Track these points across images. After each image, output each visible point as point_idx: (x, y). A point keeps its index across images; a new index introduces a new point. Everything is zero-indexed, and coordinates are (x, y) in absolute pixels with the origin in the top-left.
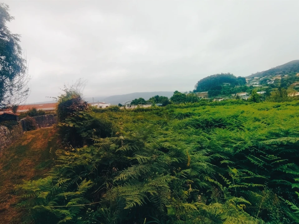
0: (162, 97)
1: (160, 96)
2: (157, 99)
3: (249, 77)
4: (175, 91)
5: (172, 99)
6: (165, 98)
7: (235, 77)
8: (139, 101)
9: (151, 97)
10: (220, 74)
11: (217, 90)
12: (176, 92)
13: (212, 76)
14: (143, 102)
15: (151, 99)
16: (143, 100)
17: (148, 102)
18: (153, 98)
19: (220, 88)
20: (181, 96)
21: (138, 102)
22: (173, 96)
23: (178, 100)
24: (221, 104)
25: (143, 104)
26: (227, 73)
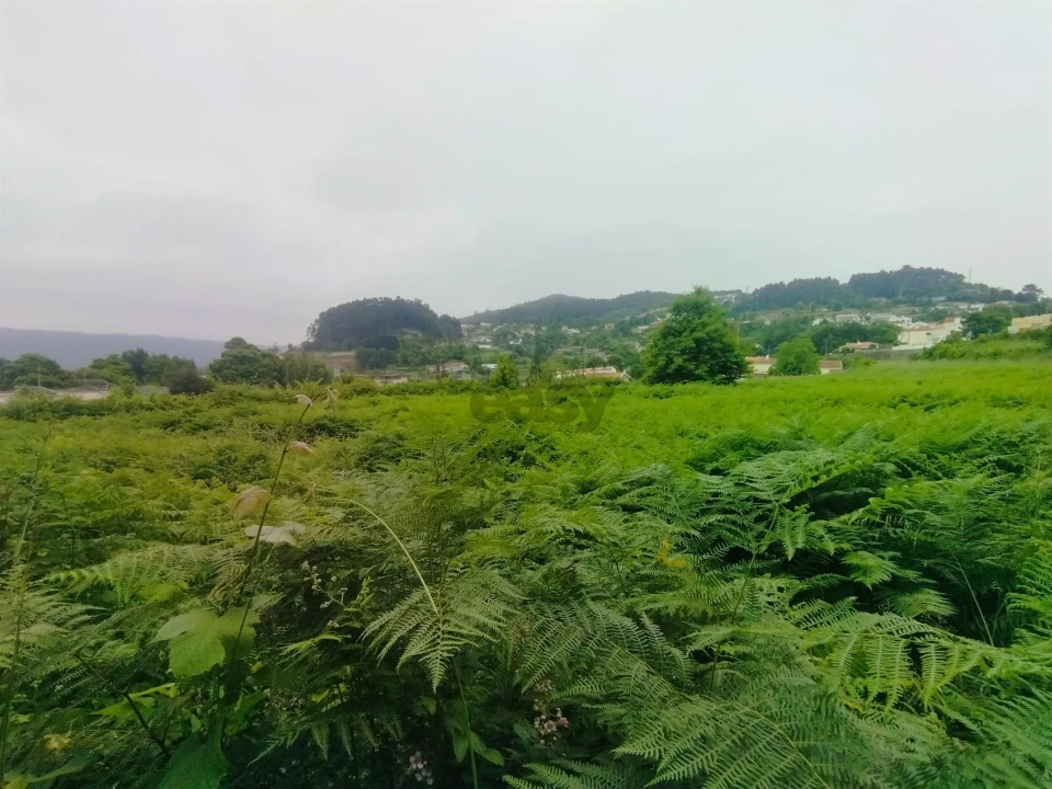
0: (165, 357)
1: (152, 351)
2: (139, 367)
3: (468, 320)
4: (229, 340)
5: (218, 369)
6: (180, 363)
7: (435, 315)
8: (23, 372)
9: (104, 355)
10: (394, 298)
11: (383, 349)
12: (237, 342)
13: (369, 301)
14: (52, 378)
15: (98, 365)
16: (51, 367)
17: (80, 376)
18: (113, 361)
19: (393, 344)
20: (256, 360)
21: (12, 376)
22: (219, 357)
23: (243, 376)
24: (421, 390)
25: (49, 385)
26: (412, 299)
